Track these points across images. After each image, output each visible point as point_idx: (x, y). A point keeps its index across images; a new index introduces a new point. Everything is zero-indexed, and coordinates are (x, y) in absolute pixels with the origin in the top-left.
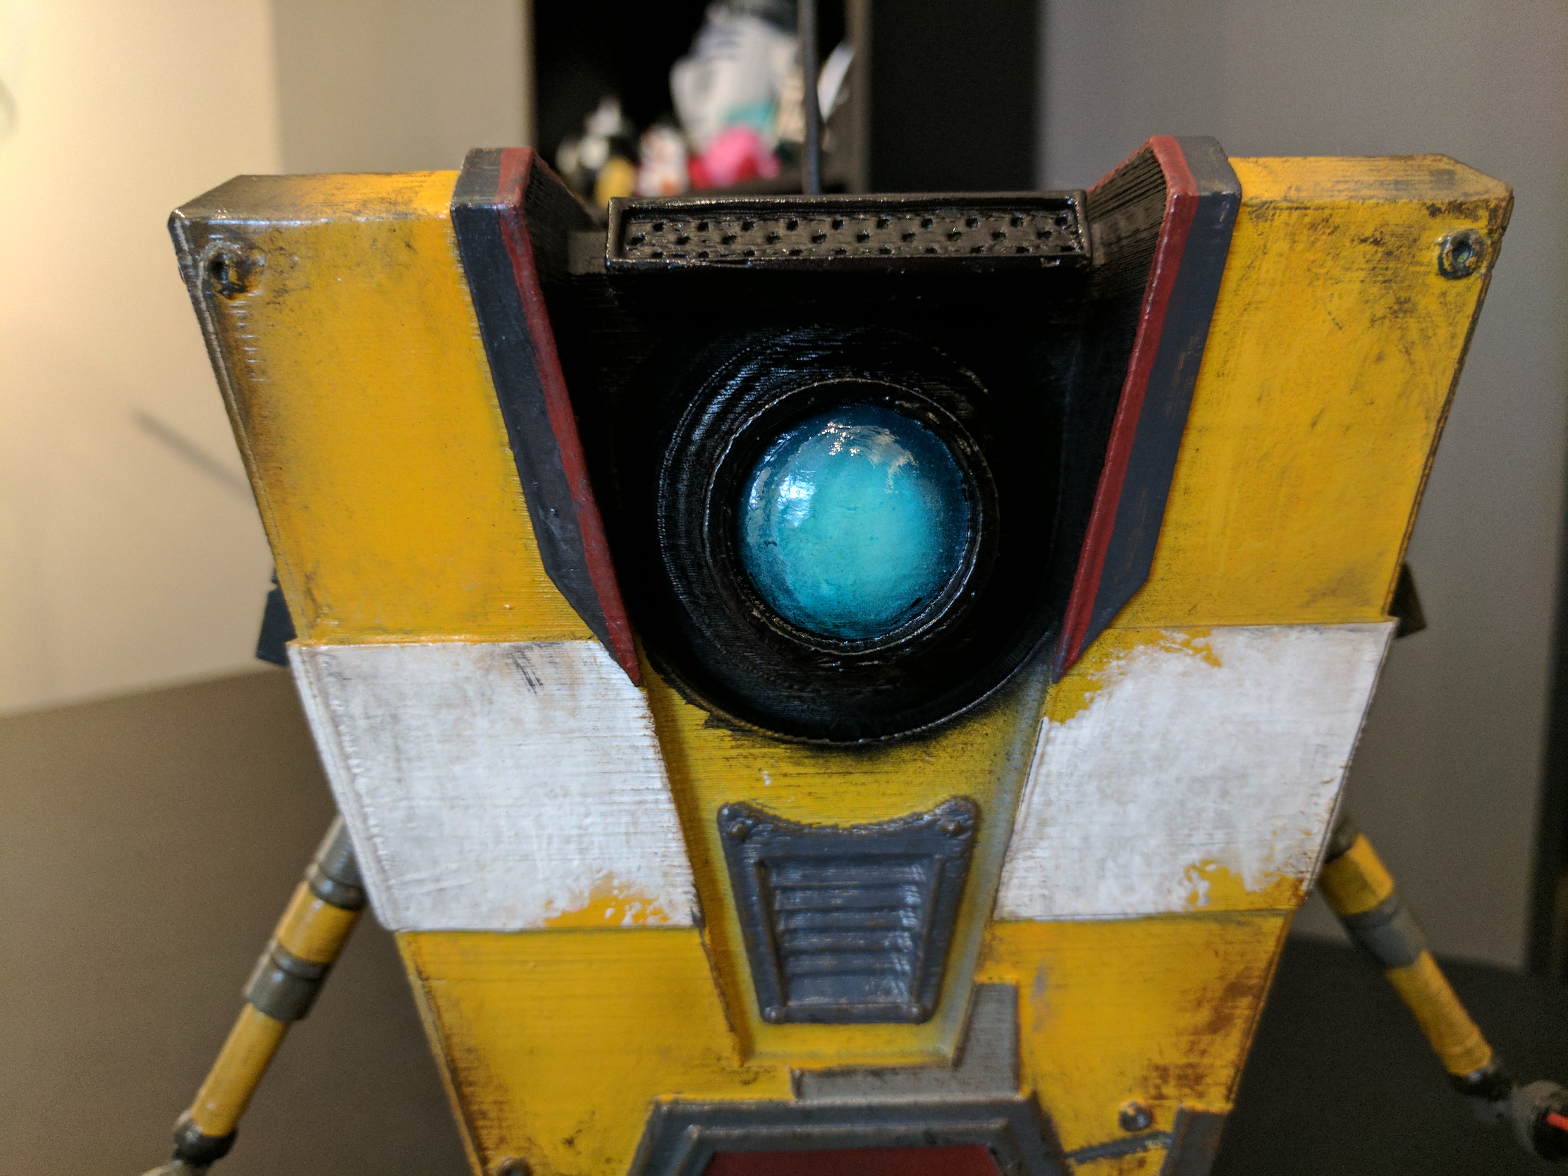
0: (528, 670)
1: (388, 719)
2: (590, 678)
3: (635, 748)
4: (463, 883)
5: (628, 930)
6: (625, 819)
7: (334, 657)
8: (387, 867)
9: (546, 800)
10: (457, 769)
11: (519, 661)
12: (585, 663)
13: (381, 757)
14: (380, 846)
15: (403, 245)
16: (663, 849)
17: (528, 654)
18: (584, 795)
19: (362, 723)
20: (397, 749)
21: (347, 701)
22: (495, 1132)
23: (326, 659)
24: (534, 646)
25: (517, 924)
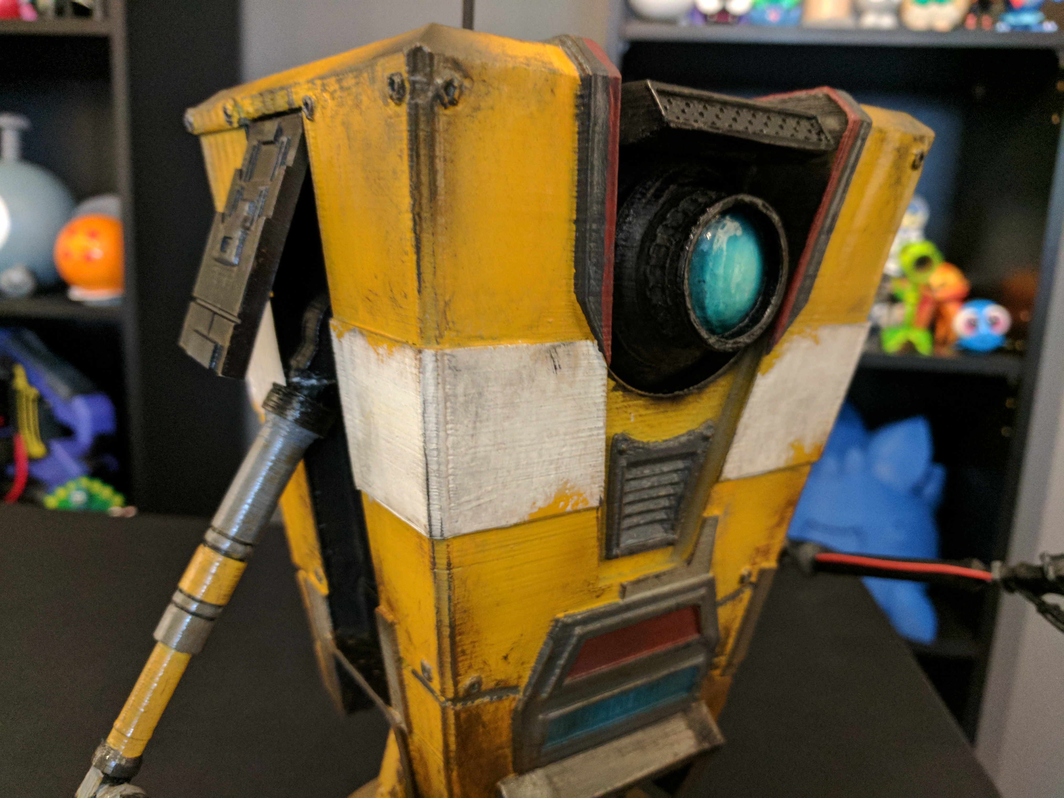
0: (556, 360)
1: (476, 396)
2: (584, 363)
3: (595, 404)
4: (492, 499)
5: (569, 513)
6: (582, 446)
7: (453, 356)
8: (452, 495)
9: (547, 439)
10: (506, 424)
11: (553, 355)
12: (583, 354)
13: (466, 422)
14: (451, 482)
15: (550, 91)
16: (594, 462)
17: (558, 350)
18: (565, 434)
19: (461, 399)
20: (477, 414)
21: (455, 386)
22: (467, 663)
23: (448, 357)
24: (561, 345)
25: (514, 520)
